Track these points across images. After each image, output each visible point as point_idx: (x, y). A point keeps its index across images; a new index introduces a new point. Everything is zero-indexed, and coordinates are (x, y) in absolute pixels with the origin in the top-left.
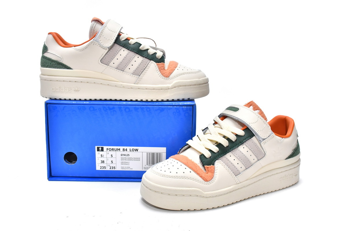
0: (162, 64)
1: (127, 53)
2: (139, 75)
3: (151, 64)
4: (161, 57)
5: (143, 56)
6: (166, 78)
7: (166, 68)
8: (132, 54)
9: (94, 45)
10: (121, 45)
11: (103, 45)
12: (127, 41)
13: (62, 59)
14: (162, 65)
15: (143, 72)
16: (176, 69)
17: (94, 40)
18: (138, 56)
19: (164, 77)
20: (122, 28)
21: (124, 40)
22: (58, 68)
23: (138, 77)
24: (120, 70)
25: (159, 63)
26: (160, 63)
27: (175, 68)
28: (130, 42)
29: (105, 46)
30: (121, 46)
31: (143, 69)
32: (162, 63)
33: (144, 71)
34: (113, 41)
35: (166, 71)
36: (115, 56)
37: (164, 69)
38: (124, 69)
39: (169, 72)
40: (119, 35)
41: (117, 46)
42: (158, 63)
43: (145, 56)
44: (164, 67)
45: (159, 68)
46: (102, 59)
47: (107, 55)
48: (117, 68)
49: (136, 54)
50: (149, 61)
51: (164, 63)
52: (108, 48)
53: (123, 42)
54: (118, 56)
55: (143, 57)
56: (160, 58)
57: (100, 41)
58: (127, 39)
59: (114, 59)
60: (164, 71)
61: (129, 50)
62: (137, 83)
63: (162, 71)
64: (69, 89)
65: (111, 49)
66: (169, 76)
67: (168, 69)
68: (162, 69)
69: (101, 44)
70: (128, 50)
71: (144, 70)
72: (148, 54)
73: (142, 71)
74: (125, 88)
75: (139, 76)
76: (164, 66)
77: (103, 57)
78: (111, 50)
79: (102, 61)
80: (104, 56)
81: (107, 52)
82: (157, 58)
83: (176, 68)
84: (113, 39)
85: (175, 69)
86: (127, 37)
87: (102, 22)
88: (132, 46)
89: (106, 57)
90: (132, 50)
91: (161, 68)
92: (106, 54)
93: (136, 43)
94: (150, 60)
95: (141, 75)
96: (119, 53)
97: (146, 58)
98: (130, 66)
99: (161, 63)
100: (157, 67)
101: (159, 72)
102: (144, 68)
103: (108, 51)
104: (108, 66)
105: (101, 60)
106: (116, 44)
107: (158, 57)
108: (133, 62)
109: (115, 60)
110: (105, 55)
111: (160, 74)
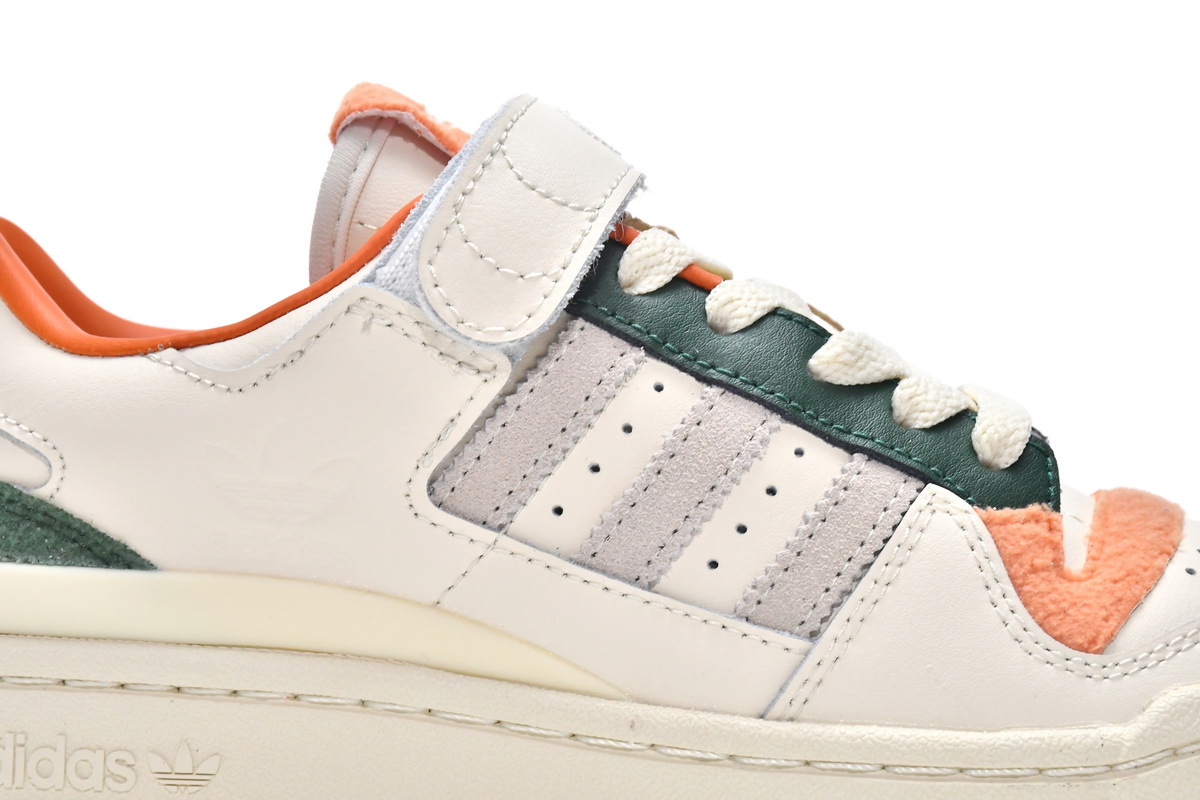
0: (1037, 519)
1: (686, 413)
2: (808, 628)
3: (926, 516)
4: (1018, 449)
5: (851, 439)
6: (1078, 657)
7: (1076, 559)
8: (739, 416)
9: (377, 327)
10: (631, 331)
11: (461, 328)
12: (689, 293)
13: (57, 473)
14: (1031, 528)
15: (850, 603)
16: (1174, 571)
17: (371, 279)
18: (794, 436)
19: (1060, 649)
20: (640, 184)
21: (653, 287)
22: (11, 559)
23: (803, 644)
24: (624, 580)
25: (1000, 507)
26: (1020, 513)
27: (1159, 562)
28: (713, 303)
29: (479, 336)
30: (635, 343)
31: (854, 568)
32: (1034, 508)
33: (861, 589)
34: (565, 288)
35: (1074, 587)
36: (576, 440)
37: (1058, 563)
38: (658, 565)
39: (1107, 600)
40: (616, 244)
41: (592, 344)
42: (992, 511)
43: (869, 445)
44: (1056, 547)
45: (1008, 561)
46: (445, 467)
47: (493, 429)
48: (588, 560)
49: (775, 420)
50: (906, 487)
51: (1057, 508)
52: (511, 357)
53: (656, 301)
54: (599, 440)
55: (851, 449)
56: (1008, 457)
57: (428, 287)
58: (691, 283)
59: (559, 471)
60: (1063, 586)
61: (710, 382)
62: (792, 712)
63: (1043, 587)
64: (112, 758)
65: (534, 367)
66: (1110, 638)
67: (1091, 572)
68: (1034, 570)
69: (445, 312)
70: (701, 378)
71: (857, 580)
72: (898, 429)
73: (844, 583)
74: (669, 758)
75: (814, 635)
76: (1056, 538)
77: (456, 453)
78: (536, 380)
79: (443, 492)
80: (468, 439)
81: (499, 404)
82: (987, 466)
83: (1170, 555)
84: (556, 269)
85: (1161, 571)
86: (685, 261)
87: (433, 129)
88: (738, 342)
89: (483, 451)
90: (736, 382)
91: (1026, 559)
92: (490, 414)
93: (776, 320)
94: (915, 484)
95: (833, 629)
96: (611, 407)
97: (873, 456)
98: (714, 536)
99: (1024, 505)
100: (988, 545)
101: (1014, 600)
102: (862, 555)
103: (510, 391)
104: (503, 539)
105: (432, 481)
106: (580, 322)
107: (998, 455)
108: (743, 501)
109: (566, 481)
110: (480, 426)
111: (1023, 614)
